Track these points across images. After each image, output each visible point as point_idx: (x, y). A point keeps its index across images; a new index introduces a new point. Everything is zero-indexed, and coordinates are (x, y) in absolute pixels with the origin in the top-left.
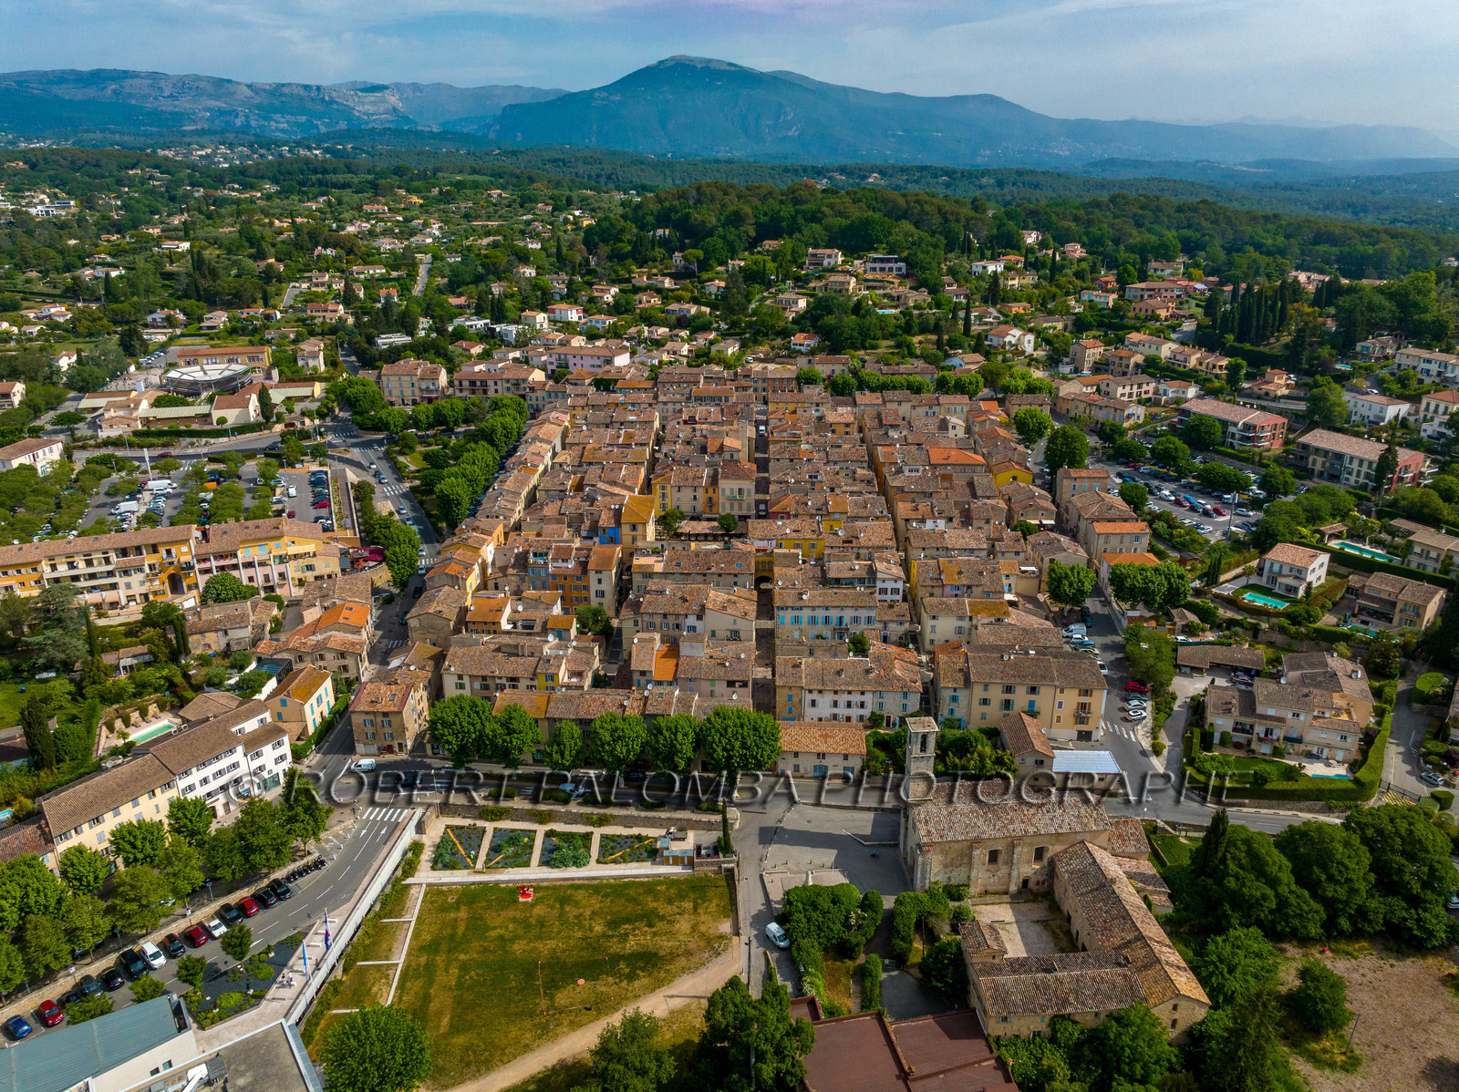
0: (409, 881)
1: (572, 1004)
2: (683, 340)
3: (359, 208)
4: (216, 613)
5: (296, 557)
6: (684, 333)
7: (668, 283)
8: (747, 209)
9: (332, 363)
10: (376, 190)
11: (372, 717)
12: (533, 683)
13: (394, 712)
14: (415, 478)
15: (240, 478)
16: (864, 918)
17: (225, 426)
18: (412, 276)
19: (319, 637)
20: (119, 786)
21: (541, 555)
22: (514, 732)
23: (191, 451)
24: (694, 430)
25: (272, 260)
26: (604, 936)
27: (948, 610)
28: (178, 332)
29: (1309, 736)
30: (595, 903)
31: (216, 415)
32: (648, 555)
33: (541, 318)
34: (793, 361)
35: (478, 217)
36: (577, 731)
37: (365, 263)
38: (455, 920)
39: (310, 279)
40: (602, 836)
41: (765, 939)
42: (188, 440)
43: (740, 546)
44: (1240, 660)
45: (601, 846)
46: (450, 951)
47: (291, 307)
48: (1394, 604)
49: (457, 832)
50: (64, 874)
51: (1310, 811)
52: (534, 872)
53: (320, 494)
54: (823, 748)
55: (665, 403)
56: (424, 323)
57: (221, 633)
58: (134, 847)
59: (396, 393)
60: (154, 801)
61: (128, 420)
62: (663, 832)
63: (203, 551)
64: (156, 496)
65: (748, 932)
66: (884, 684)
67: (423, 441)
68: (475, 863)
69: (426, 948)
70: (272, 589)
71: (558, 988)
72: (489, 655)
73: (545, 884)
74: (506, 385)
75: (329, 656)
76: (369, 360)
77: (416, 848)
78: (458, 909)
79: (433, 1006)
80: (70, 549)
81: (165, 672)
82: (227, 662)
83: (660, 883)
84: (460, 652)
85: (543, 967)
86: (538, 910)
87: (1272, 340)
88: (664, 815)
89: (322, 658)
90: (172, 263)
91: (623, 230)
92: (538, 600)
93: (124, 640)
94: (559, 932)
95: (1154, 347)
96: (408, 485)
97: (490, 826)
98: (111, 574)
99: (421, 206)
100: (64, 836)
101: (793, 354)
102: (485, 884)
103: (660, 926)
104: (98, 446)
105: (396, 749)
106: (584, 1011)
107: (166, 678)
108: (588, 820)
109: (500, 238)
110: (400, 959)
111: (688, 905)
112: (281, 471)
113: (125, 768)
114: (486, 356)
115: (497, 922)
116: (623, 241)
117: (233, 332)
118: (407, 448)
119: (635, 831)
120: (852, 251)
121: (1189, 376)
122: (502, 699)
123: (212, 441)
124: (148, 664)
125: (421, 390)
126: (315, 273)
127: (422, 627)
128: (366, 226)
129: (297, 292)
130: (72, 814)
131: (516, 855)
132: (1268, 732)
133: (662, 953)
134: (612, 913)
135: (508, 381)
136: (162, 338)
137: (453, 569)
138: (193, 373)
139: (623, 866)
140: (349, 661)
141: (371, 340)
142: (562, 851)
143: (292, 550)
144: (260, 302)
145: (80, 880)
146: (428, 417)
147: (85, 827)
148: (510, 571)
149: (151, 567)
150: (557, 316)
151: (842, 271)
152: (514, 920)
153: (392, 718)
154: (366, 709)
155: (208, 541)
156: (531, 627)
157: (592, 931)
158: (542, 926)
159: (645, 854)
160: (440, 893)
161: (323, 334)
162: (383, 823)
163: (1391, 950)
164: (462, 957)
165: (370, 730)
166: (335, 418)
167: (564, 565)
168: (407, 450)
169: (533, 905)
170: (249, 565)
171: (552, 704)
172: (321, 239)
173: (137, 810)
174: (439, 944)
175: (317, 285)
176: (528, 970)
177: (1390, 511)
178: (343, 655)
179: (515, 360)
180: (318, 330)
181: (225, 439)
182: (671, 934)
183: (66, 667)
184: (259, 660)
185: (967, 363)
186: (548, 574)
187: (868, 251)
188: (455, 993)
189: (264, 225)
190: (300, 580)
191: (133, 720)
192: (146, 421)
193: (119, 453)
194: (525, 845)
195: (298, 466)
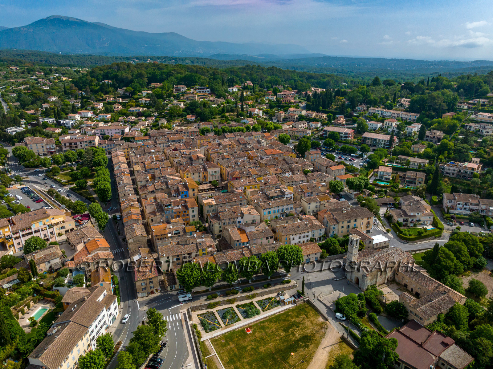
0: (202, 340)
1: (296, 363)
2: (143, 121)
4: (41, 254)
5: (56, 224)
6: (143, 118)
7: (121, 100)
8: (143, 72)
11: (145, 281)
13: (154, 277)
16: (362, 303)
20: (68, 340)
21: (168, 206)
24: (180, 152)
26: (286, 335)
27: (313, 200)
29: (421, 219)
30: (274, 325)
32: (208, 199)
33: (77, 117)
34: (190, 125)
35: (11, 78)
38: (231, 348)
40: (257, 302)
41: (336, 319)
43: (237, 190)
44: (388, 201)
45: (259, 305)
46: (239, 360)
48: (416, 179)
49: (203, 316)
51: (431, 240)
52: (244, 322)
53: (34, 197)
54: (308, 253)
55: (160, 144)
56: (23, 121)
59: (35, 151)
62: (276, 294)
63: (15, 229)
65: (330, 319)
66: (313, 227)
68: (220, 325)
69: (230, 362)
70: (48, 240)
71: (287, 359)
77: (194, 326)
78: (229, 344)
83: (288, 312)
84: (163, 248)
85: (276, 353)
86: (257, 334)
87: (331, 108)
88: (273, 288)
91: (91, 81)
94: (271, 340)
95: (299, 112)
96: (68, 188)
97: (214, 310)
101: (189, 123)
102: (230, 331)
103: (301, 326)
105: (155, 292)
106: (302, 363)
107: (33, 288)
108: (248, 298)
109: (28, 86)
111: (304, 316)
113: (64, 331)
114: (65, 133)
115: (247, 344)
116: (93, 86)
119: (266, 297)
120: (189, 86)
121: (314, 120)
124: (20, 284)
125: (47, 149)
127: (134, 242)
130: (56, 359)
131: (233, 317)
132: (413, 220)
133: (309, 335)
134: (283, 327)
135: (86, 142)
139: (272, 310)
141: (4, 131)
142: (248, 311)
143: (54, 221)
146: (62, 159)
147: (63, 363)
148: (157, 214)
150: (83, 114)
151: (189, 93)
154: (142, 279)
155: (14, 224)
156: (179, 233)
157: (281, 335)
158: (263, 339)
159: (276, 304)
160: (216, 340)
162: (175, 322)
163: (475, 271)
164: (245, 360)
165: (144, 286)
166: (9, 165)
167: (178, 208)
168: (57, 174)
169: (253, 334)
170: (37, 231)
171: (216, 259)
173: (80, 349)
174: (233, 359)
176: (271, 356)
177: (395, 153)
182: (307, 327)
184: (71, 270)
185: (250, 121)
186: (173, 212)
187: (194, 85)
190: (59, 234)
191: (25, 311)
194: (232, 313)
195: (10, 187)
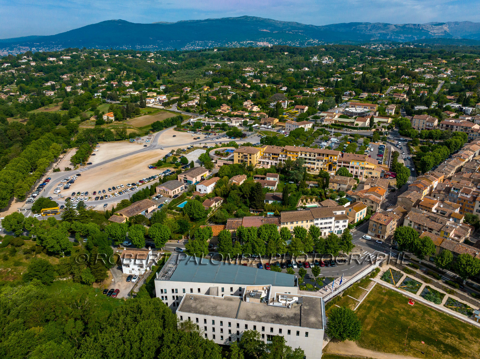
0: (372, 279)
1: (416, 348)
3: (422, 64)
4: (339, 178)
5: (367, 168)
9: (397, 113)
10: (430, 58)
11: (376, 224)
12: (438, 233)
13: (384, 225)
14: (415, 154)
15: (357, 142)
17: (358, 126)
18: (435, 88)
19: (367, 195)
20: (300, 216)
21: (457, 190)
22: (425, 246)
23: (345, 132)
25: (387, 79)
26: (438, 332)
28: (352, 98)
30: (438, 319)
31: (356, 122)
35: (469, 68)
36: (451, 255)
37: (419, 82)
38: (383, 298)
39: (397, 85)
40: (449, 298)
42: (346, 129)
45: (447, 301)
46: (378, 307)
47: (389, 94)
49: (393, 271)
50: (281, 233)
52: (417, 297)
53: (381, 152)
56: (434, 103)
57: (338, 184)
58: (298, 232)
59: (417, 125)
60: (307, 224)
61: (331, 120)
62: (477, 308)
63: (340, 160)
64: (332, 143)
67: (421, 142)
68: (396, 284)
69: (371, 303)
70: (357, 176)
71: (413, 339)
72: (424, 218)
73: (420, 303)
74: (461, 128)
75: (368, 201)
76: (410, 113)
77: (377, 270)
78: (385, 295)
79: (367, 321)
80: (306, 150)
81: (320, 191)
82: (337, 193)
83: (469, 326)
84: (413, 213)
85: (409, 329)
86: (414, 310)
89: (366, 201)
90: (356, 78)
92: (450, 205)
93: (312, 179)
94: (420, 321)
96: (411, 156)
97: (405, 275)
98: (314, 160)
99: (446, 64)
100: (284, 223)
102: (398, 292)
103: (464, 341)
104: (321, 126)
105: (381, 237)
106: (420, 353)
107: (320, 193)
108: (445, 289)
109: (475, 76)
110: (361, 301)
112: (370, 143)
113: (303, 212)
114: (456, 117)
115: (397, 306)
117: (368, 99)
118: (415, 143)
119: (465, 302)
122: (424, 234)
123: (352, 130)
124: (316, 187)
125: (426, 125)
126: (400, 84)
127: (402, 202)
128: (423, 70)
129: (392, 89)
130: (287, 218)
131: (412, 288)
133: (461, 351)
134: (444, 326)
135: (462, 127)
136: (347, 99)
137: (419, 186)
138: (353, 110)
139: (455, 312)
140: (374, 205)
141: (413, 107)
142: (431, 295)
143: (367, 166)
144: (379, 91)
145: (284, 236)
146: (426, 134)
147: (289, 223)
148: (442, 192)
149: (325, 161)
152: (404, 309)
153: (383, 226)
154: (375, 221)
155: (343, 157)
156: (444, 214)
157: (433, 328)
158: (414, 316)
159: (466, 313)
160: (381, 287)
161: (397, 103)
164: (381, 311)
165: (374, 227)
166: (393, 130)
167: (466, 196)
169: (413, 307)
170: (352, 167)
171: (444, 242)
172: (405, 73)
173: (302, 224)
174: (375, 303)
175: (399, 88)
176: (404, 328)
178: (373, 202)
179: (468, 120)
180: (395, 102)
181: (356, 131)
182: (468, 347)
183: (296, 181)
184: (347, 196)
186: (458, 197)
188: (375, 321)
189: (387, 68)
190: (366, 176)
191: (308, 201)
192: (336, 121)
193: (326, 129)
194: (417, 287)
195: (376, 142)
